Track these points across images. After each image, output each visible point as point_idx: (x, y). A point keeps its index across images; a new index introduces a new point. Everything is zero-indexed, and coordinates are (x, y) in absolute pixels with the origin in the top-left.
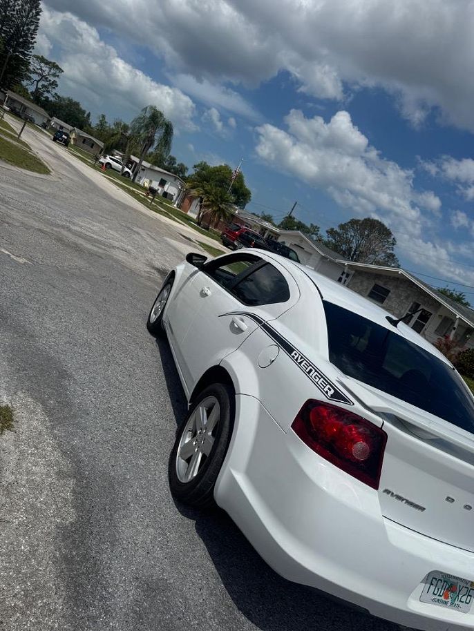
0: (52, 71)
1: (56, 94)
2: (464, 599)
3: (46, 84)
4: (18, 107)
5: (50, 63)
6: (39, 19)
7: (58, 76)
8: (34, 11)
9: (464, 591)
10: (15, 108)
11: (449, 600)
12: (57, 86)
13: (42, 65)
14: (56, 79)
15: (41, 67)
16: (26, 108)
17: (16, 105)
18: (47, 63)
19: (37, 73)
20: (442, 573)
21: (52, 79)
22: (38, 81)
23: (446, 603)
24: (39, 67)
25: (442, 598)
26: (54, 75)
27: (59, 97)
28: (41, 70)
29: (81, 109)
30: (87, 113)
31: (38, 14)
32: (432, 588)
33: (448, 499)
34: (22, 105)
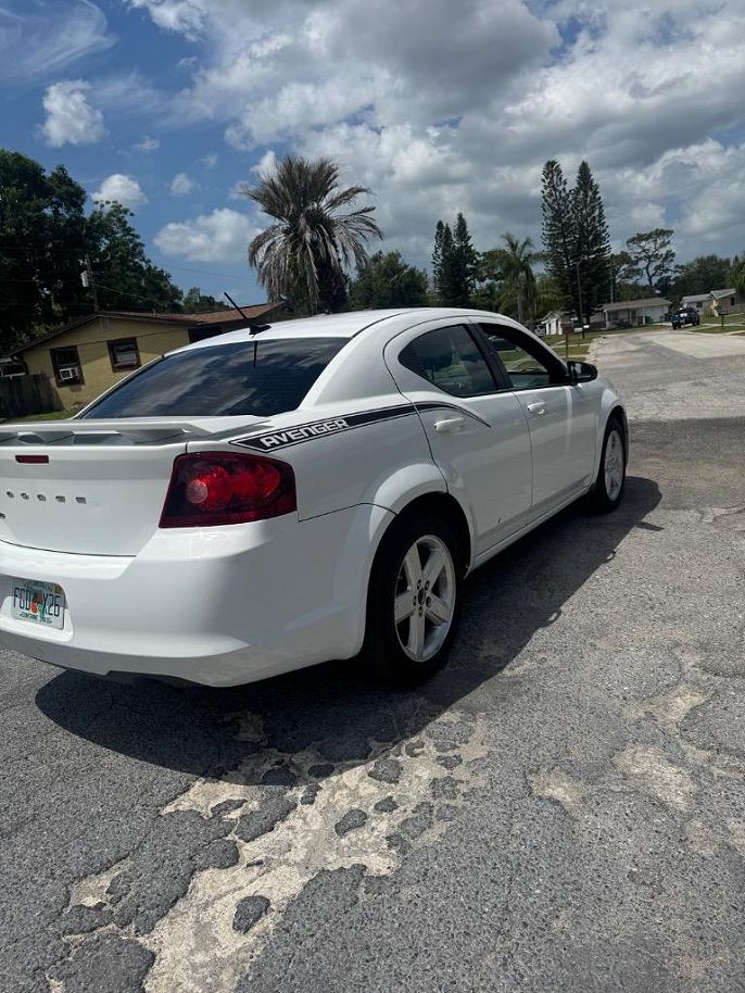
0: (659, 242)
1: (677, 266)
2: (52, 610)
3: (658, 263)
4: (624, 317)
5: (651, 234)
6: (600, 198)
7: (669, 242)
8: (590, 193)
9: (49, 599)
10: (622, 320)
11: (38, 614)
12: (673, 255)
13: (643, 243)
14: (668, 248)
15: (643, 247)
16: (634, 311)
17: (621, 316)
18: (647, 237)
19: (641, 259)
20: (23, 580)
21: (663, 251)
22: (647, 268)
23: (35, 617)
24: (640, 250)
25: (30, 612)
26: (664, 245)
27: (682, 267)
28: (644, 251)
29: (721, 260)
30: (732, 260)
31: (596, 193)
32: (18, 600)
33: (8, 493)
34: (628, 310)
